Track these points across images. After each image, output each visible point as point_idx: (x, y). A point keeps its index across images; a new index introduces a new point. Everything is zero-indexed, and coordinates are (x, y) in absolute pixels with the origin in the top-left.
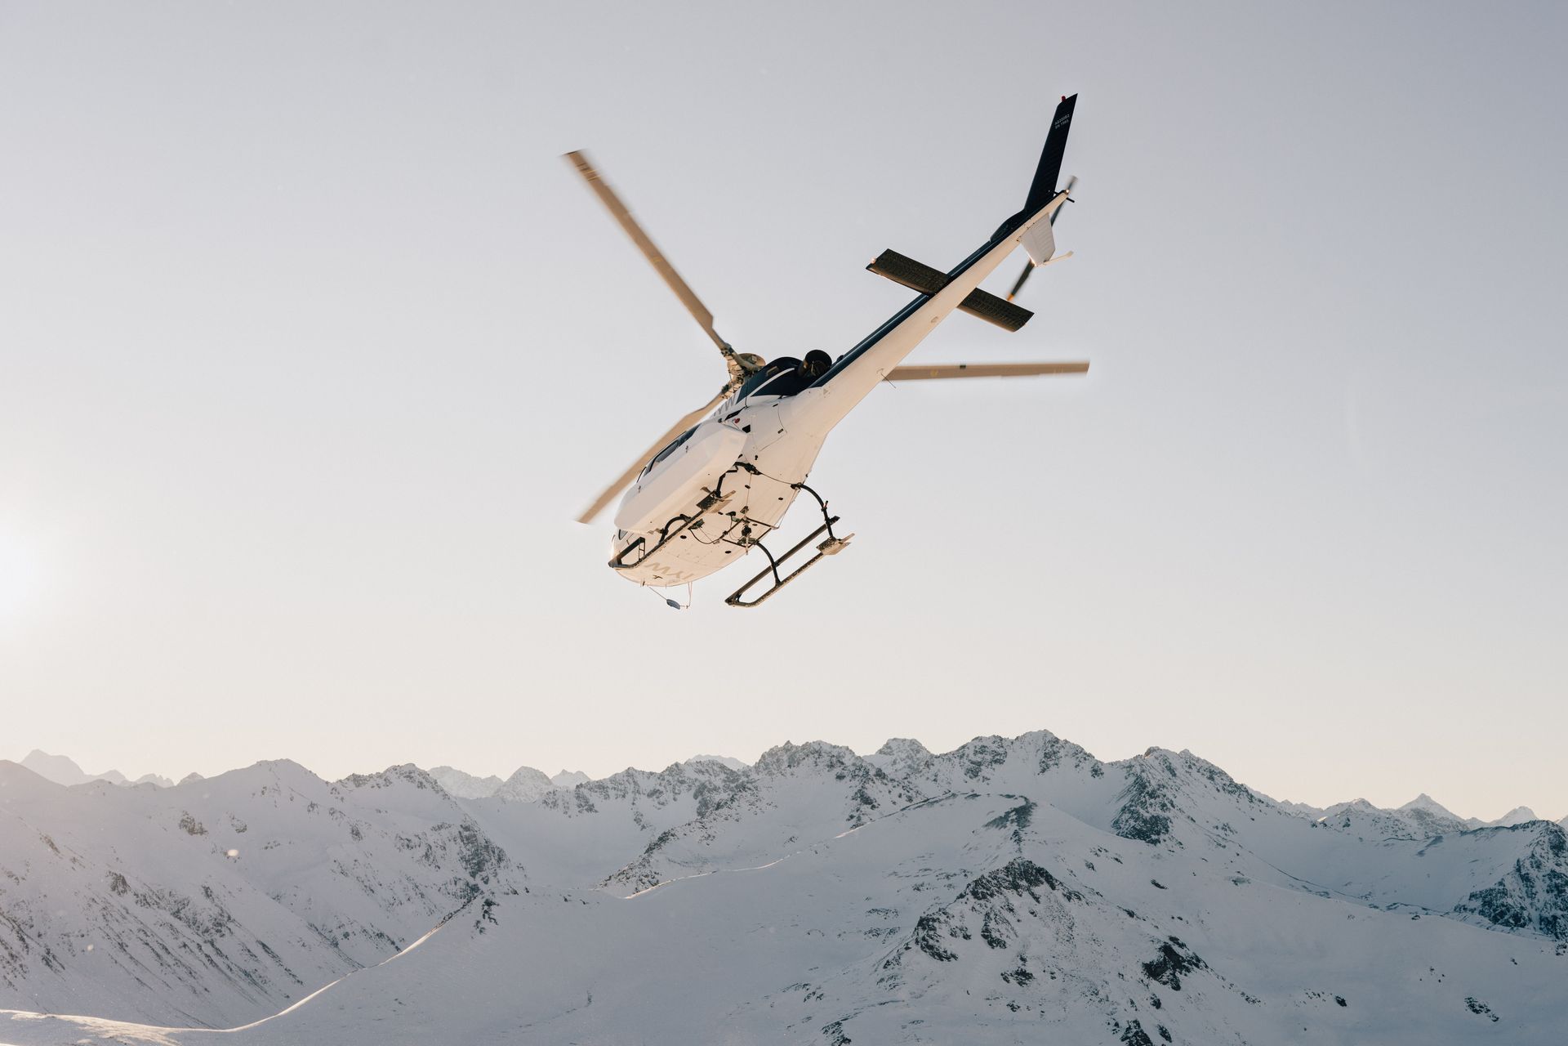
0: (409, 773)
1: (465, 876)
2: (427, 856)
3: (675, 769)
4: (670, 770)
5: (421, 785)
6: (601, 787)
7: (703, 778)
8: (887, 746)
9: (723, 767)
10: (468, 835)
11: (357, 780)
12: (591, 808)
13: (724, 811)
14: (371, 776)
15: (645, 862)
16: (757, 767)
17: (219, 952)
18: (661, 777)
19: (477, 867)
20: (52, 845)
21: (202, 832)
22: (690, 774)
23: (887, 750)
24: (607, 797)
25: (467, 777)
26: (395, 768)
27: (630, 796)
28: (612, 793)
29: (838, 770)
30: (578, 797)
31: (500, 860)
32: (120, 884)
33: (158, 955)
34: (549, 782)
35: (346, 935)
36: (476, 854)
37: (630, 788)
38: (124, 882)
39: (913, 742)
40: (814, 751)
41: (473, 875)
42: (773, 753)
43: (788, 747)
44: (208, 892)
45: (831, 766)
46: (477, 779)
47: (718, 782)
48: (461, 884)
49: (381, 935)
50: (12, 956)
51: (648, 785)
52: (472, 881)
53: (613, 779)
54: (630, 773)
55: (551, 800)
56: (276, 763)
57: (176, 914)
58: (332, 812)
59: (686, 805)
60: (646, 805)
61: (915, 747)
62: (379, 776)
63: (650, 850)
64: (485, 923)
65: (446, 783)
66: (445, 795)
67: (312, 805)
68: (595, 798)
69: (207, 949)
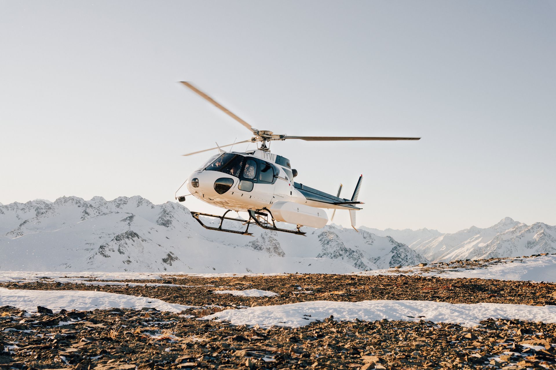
3: (30, 203)
4: (28, 203)
6: (6, 207)
7: (38, 205)
8: (94, 198)
9: (44, 202)
13: (44, 215)
16: (55, 203)
18: (25, 204)
23: (93, 199)
24: (8, 210)
27: (15, 210)
28: (10, 209)
29: (79, 204)
39: (101, 197)
40: (72, 199)
42: (59, 199)
43: (64, 198)
45: (77, 203)
47: (43, 206)
53: (10, 205)
59: (33, 213)
60: (20, 212)
61: (102, 199)
63: (21, 225)
68: (4, 210)
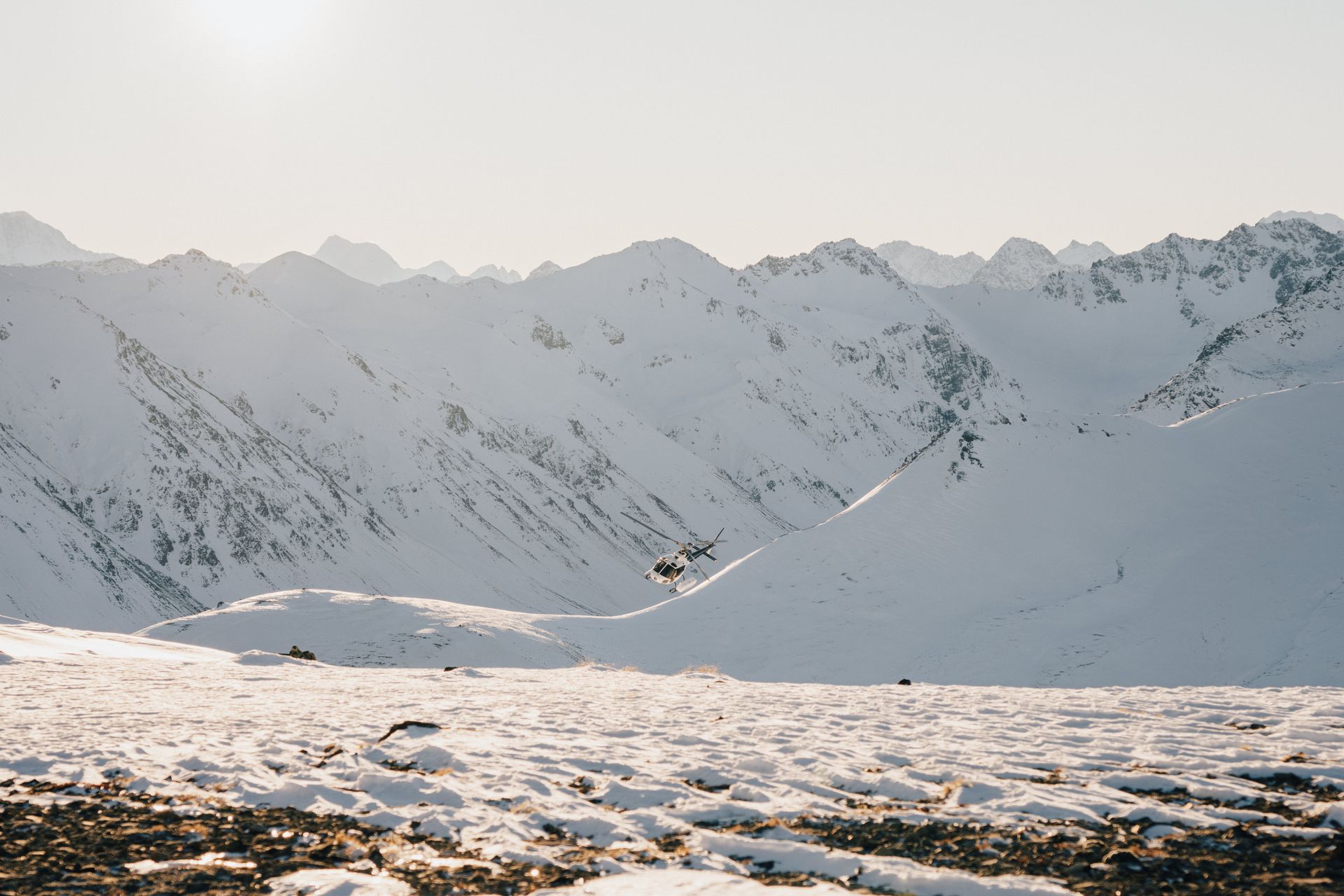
0: (848, 253)
1: (936, 398)
2: (878, 371)
5: (865, 270)
10: (936, 341)
11: (774, 265)
12: (1115, 297)
14: (793, 259)
15: (1197, 374)
17: (598, 511)
19: (953, 386)
20: (364, 367)
21: (563, 344)
22: (1264, 241)
25: (932, 255)
26: (826, 246)
30: (1096, 280)
31: (984, 374)
32: (458, 418)
33: (516, 516)
34: (1053, 259)
35: (771, 485)
36: (949, 367)
37: (1174, 264)
38: (464, 416)
41: (947, 397)
44: (577, 428)
46: (947, 258)
48: (930, 411)
49: (819, 485)
50: (325, 518)
51: (1200, 260)
52: (945, 407)
54: (1172, 243)
55: (1056, 286)
56: (658, 244)
57: (537, 459)
58: (742, 312)
62: (805, 257)
64: (964, 466)
65: (903, 267)
66: (901, 283)
67: (713, 303)
69: (582, 506)
